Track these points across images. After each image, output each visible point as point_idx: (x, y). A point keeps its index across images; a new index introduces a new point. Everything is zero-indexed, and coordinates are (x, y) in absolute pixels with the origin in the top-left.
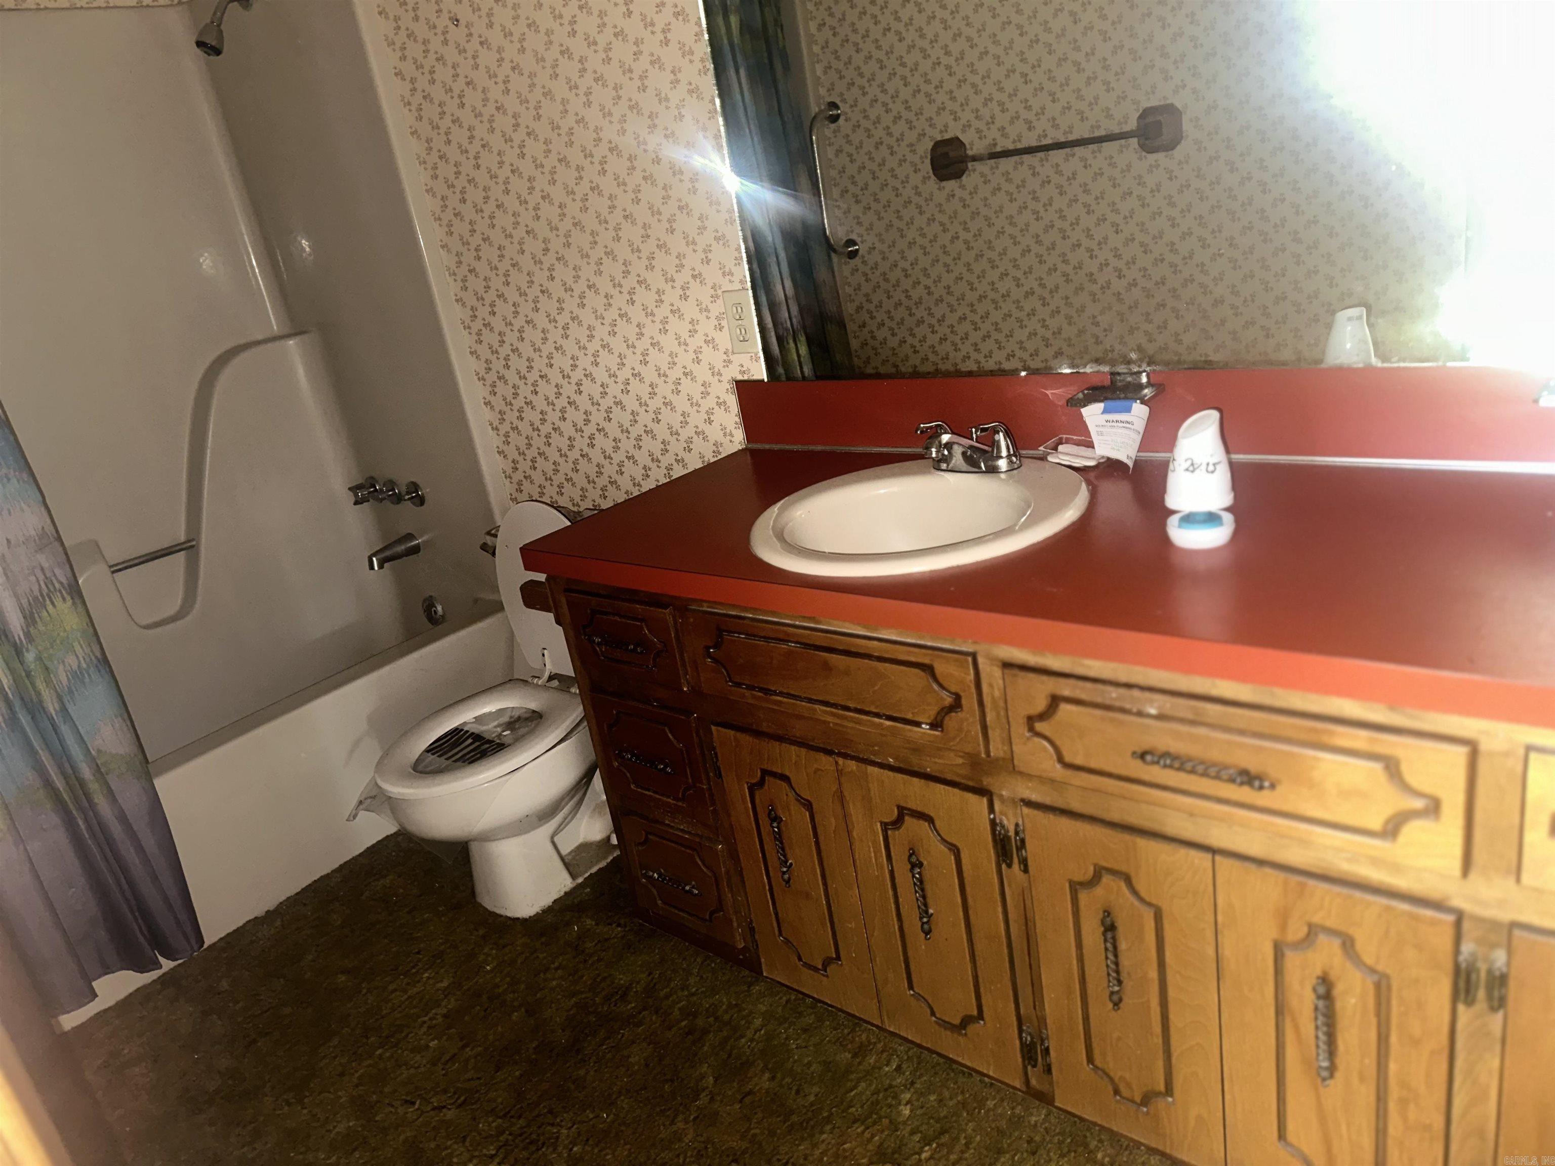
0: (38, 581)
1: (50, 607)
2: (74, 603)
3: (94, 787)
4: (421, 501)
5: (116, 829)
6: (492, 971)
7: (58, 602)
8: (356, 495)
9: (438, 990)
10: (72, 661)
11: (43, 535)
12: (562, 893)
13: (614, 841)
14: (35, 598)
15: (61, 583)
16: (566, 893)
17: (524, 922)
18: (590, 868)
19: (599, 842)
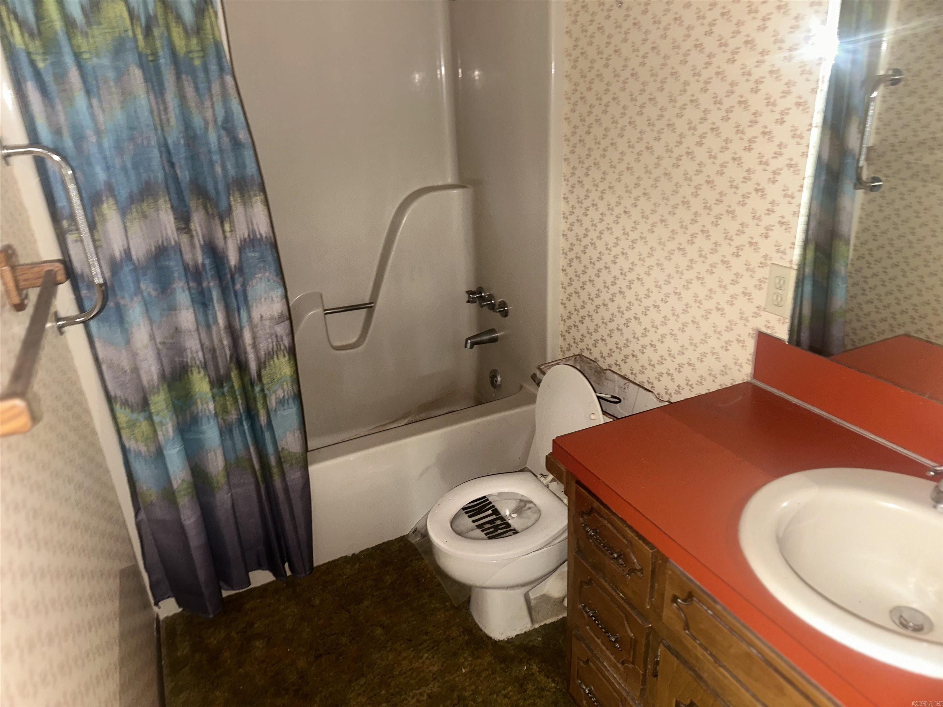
0: (272, 342)
1: (276, 359)
2: (289, 359)
3: (275, 471)
4: (505, 314)
5: (281, 496)
6: (465, 674)
7: (281, 356)
8: (469, 297)
9: (430, 671)
10: (280, 394)
11: (281, 316)
12: (523, 632)
13: (566, 603)
14: (269, 353)
15: (285, 346)
16: (525, 632)
17: (495, 643)
18: (546, 619)
19: (556, 599)
